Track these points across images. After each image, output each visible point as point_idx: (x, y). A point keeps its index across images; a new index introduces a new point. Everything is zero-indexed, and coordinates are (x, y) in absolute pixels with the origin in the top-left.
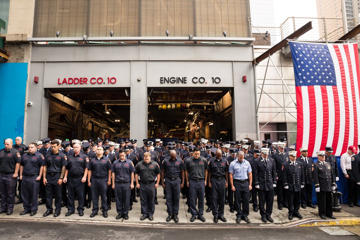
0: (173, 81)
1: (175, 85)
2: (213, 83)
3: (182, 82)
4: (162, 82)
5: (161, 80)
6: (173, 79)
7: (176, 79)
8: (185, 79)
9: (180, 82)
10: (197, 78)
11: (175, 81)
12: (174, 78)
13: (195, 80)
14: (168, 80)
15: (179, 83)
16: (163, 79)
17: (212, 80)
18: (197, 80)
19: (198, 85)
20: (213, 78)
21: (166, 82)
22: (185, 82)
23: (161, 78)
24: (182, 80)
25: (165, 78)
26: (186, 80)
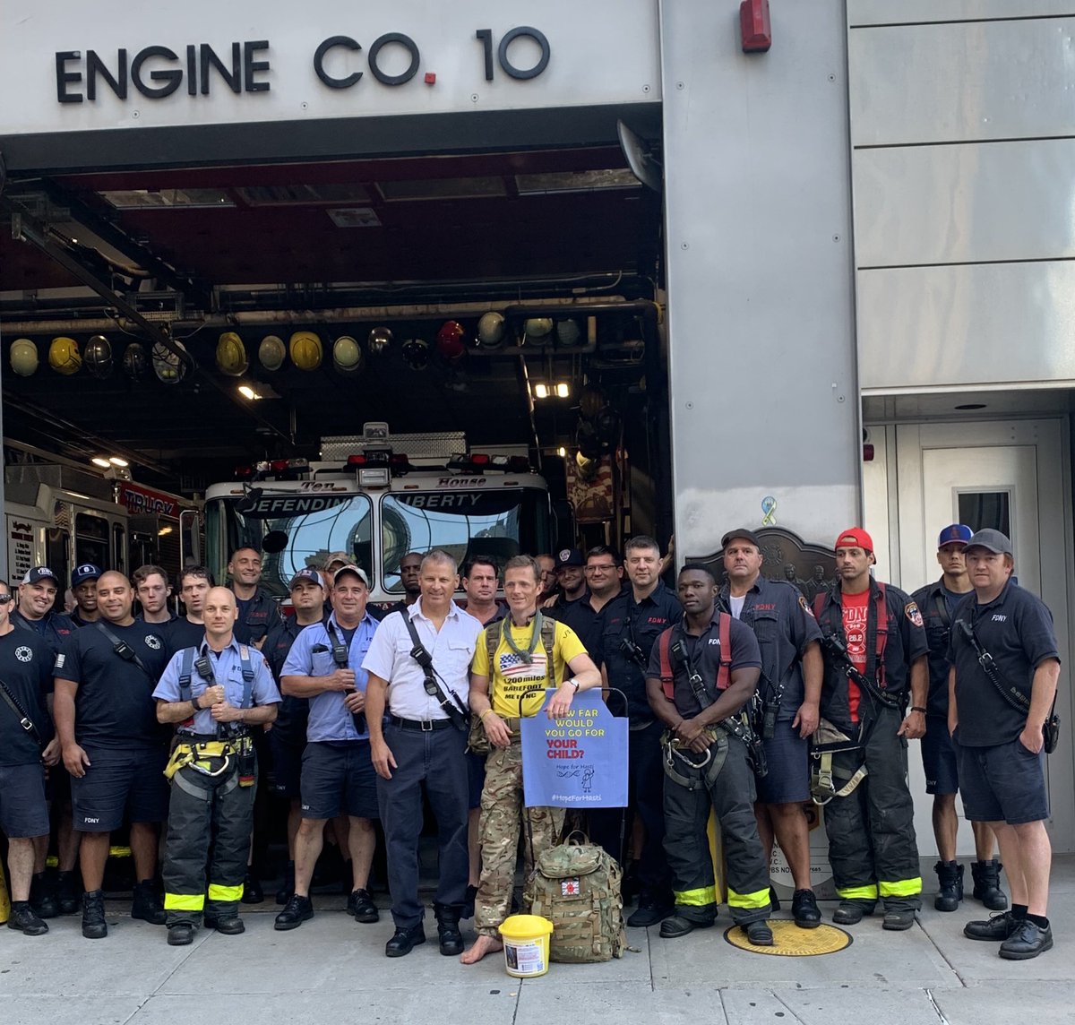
0: (156, 76)
1: (180, 112)
2: (489, 77)
3: (233, 83)
4: (72, 90)
5: (64, 79)
6: (161, 66)
7: (182, 65)
8: (258, 58)
9: (216, 81)
10: (350, 45)
11: (173, 79)
12: (170, 55)
13: (339, 67)
14: (115, 74)
15: (205, 91)
16: (81, 68)
17: (475, 53)
18: (358, 63)
19: (369, 102)
20: (484, 36)
21: (103, 88)
22: (259, 79)
23: (62, 58)
24: (228, 65)
25: (91, 55)
26: (264, 67)
